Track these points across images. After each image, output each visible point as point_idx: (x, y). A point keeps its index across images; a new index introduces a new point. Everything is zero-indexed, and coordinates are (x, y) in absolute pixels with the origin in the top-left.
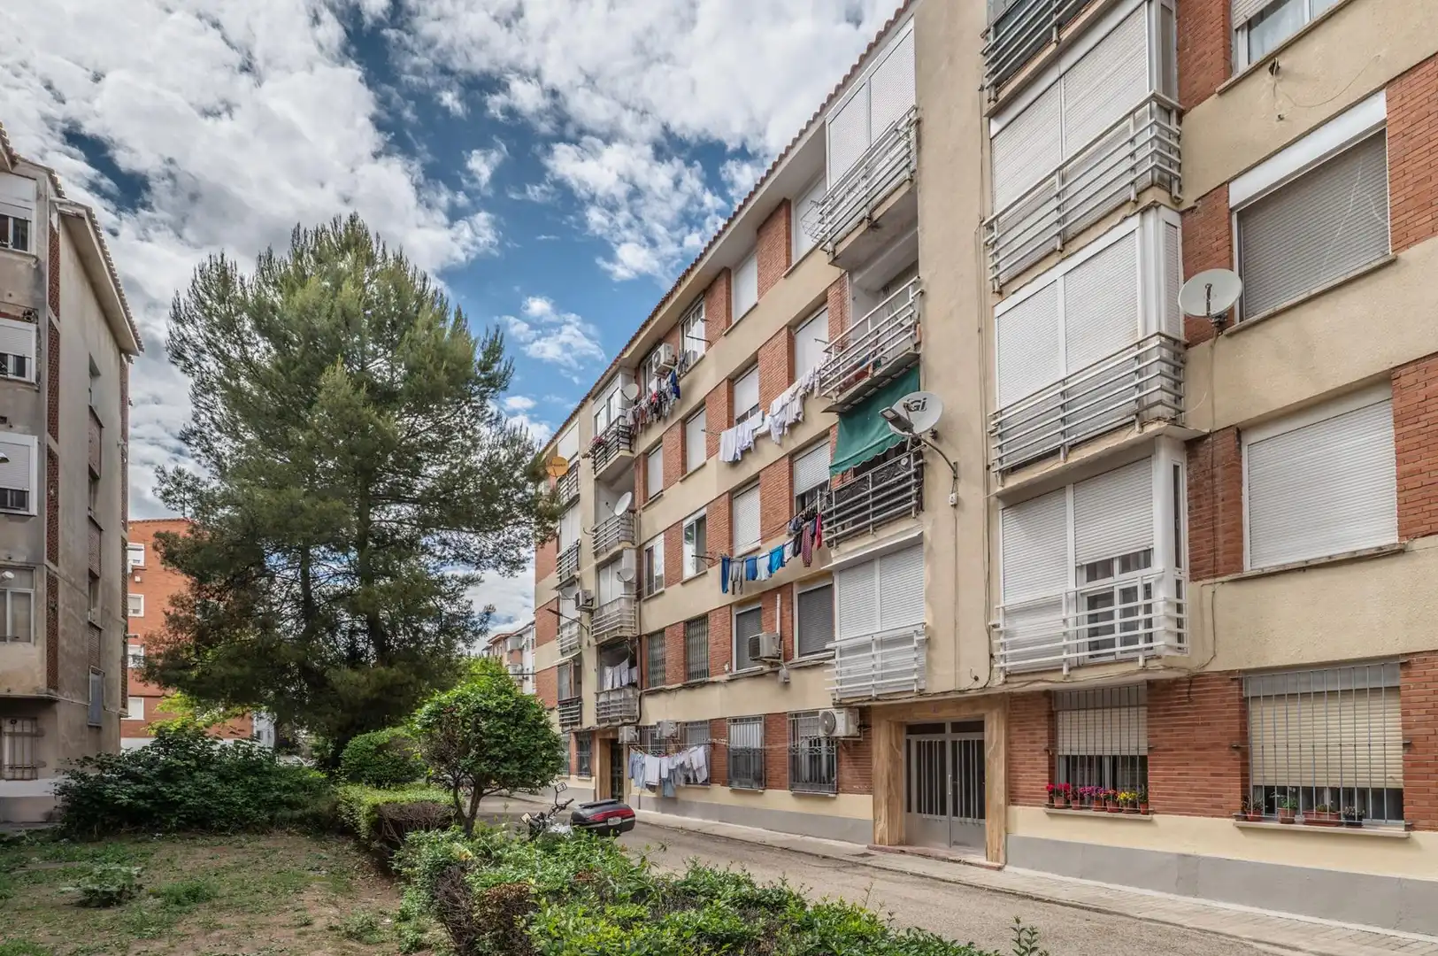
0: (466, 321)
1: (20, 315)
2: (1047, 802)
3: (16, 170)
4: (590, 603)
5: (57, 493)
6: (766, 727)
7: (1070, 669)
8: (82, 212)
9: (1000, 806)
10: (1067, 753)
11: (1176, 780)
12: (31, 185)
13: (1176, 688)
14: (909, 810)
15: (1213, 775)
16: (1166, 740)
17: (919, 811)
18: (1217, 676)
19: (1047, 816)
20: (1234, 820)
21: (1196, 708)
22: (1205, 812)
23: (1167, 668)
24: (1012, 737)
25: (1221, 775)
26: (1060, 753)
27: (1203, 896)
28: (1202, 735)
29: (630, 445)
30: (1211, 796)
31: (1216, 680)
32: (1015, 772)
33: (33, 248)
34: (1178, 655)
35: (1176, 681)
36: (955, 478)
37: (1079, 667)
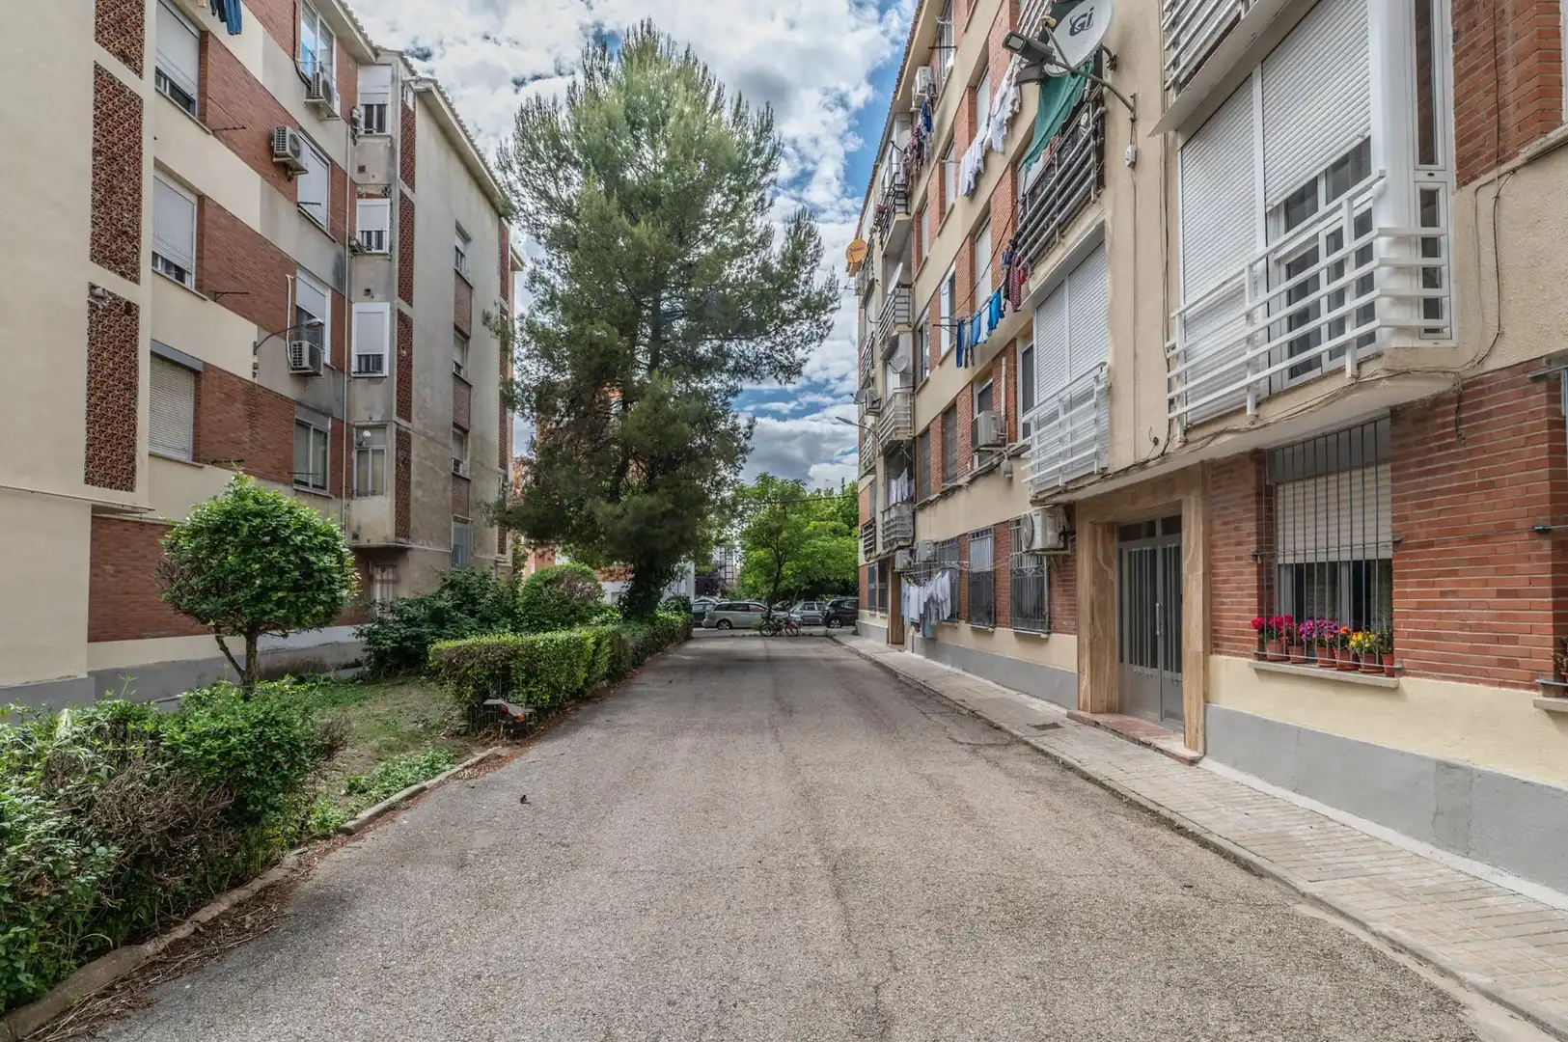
0: (747, 107)
1: (380, 193)
2: (1254, 647)
3: (381, 60)
4: (876, 405)
5: (410, 354)
6: (996, 541)
7: (1258, 405)
8: (431, 85)
9: (1197, 653)
10: (1289, 560)
11: (1435, 606)
12: (387, 70)
13: (1436, 416)
14: (1122, 660)
15: (1500, 594)
16: (1421, 525)
17: (1131, 662)
18: (1505, 377)
19: (1254, 675)
20: (1538, 695)
21: (1470, 453)
22: (1487, 674)
23: (1394, 375)
24: (1214, 537)
25: (1514, 594)
26: (1280, 561)
27: (1481, 858)
28: (1482, 511)
29: (906, 206)
30: (1498, 640)
31: (1505, 386)
32: (1219, 595)
33: (388, 131)
34: (1427, 344)
35: (1437, 401)
36: (1133, 120)
37: (1272, 396)
